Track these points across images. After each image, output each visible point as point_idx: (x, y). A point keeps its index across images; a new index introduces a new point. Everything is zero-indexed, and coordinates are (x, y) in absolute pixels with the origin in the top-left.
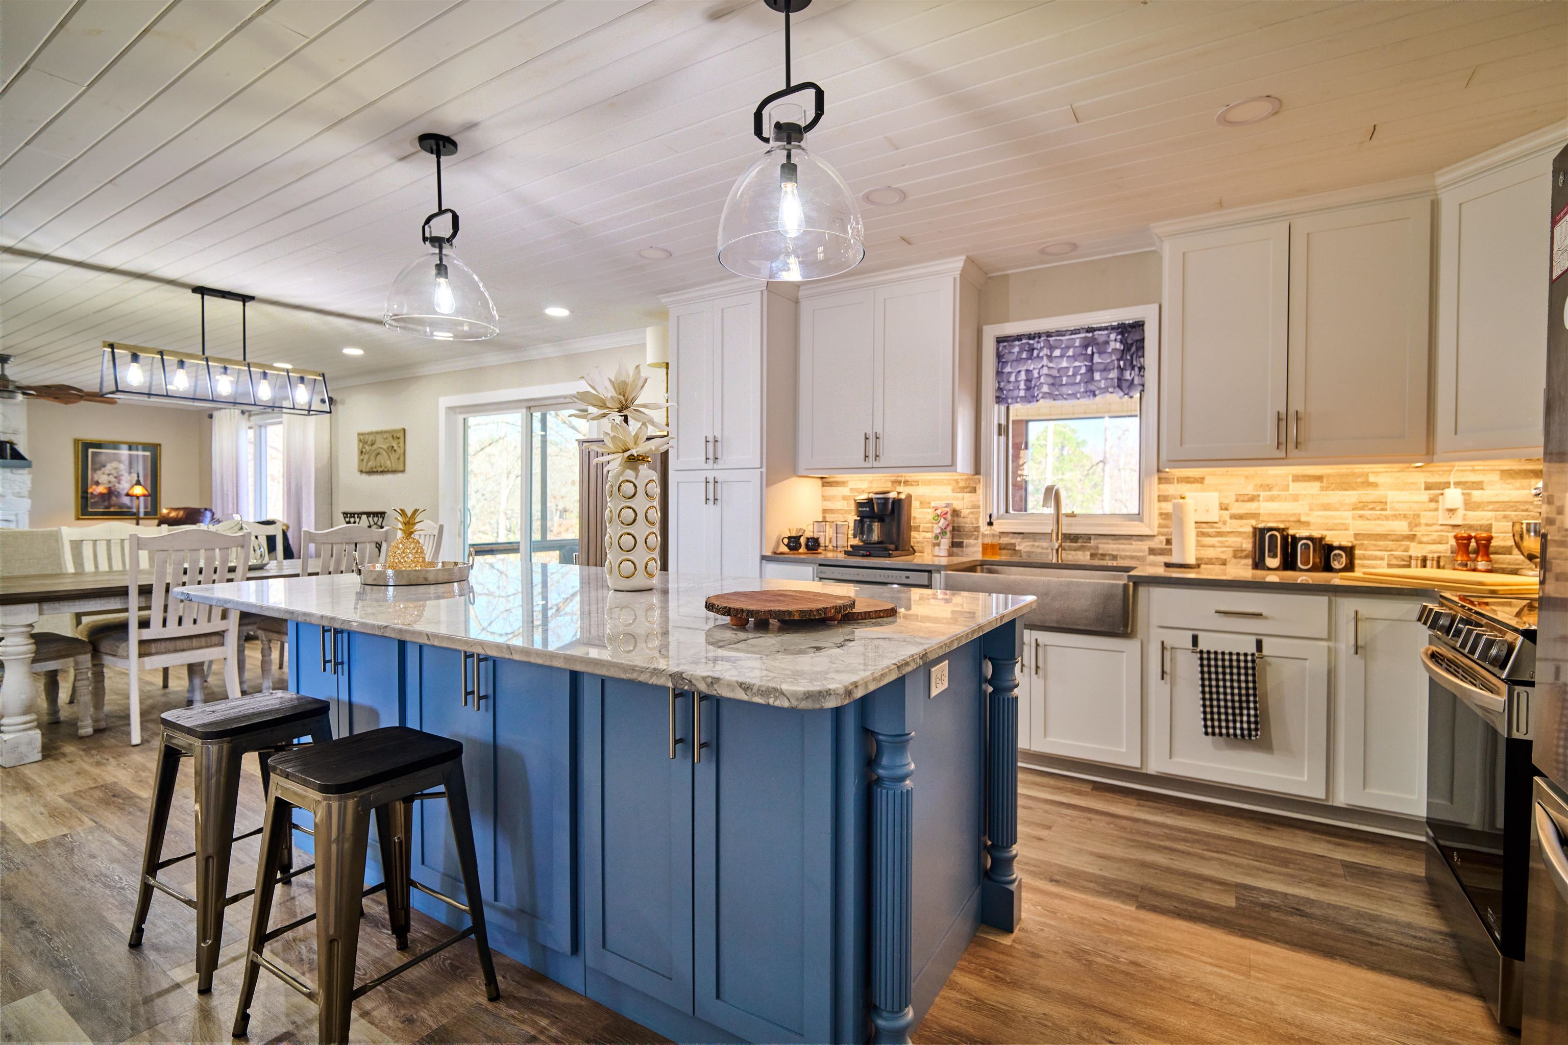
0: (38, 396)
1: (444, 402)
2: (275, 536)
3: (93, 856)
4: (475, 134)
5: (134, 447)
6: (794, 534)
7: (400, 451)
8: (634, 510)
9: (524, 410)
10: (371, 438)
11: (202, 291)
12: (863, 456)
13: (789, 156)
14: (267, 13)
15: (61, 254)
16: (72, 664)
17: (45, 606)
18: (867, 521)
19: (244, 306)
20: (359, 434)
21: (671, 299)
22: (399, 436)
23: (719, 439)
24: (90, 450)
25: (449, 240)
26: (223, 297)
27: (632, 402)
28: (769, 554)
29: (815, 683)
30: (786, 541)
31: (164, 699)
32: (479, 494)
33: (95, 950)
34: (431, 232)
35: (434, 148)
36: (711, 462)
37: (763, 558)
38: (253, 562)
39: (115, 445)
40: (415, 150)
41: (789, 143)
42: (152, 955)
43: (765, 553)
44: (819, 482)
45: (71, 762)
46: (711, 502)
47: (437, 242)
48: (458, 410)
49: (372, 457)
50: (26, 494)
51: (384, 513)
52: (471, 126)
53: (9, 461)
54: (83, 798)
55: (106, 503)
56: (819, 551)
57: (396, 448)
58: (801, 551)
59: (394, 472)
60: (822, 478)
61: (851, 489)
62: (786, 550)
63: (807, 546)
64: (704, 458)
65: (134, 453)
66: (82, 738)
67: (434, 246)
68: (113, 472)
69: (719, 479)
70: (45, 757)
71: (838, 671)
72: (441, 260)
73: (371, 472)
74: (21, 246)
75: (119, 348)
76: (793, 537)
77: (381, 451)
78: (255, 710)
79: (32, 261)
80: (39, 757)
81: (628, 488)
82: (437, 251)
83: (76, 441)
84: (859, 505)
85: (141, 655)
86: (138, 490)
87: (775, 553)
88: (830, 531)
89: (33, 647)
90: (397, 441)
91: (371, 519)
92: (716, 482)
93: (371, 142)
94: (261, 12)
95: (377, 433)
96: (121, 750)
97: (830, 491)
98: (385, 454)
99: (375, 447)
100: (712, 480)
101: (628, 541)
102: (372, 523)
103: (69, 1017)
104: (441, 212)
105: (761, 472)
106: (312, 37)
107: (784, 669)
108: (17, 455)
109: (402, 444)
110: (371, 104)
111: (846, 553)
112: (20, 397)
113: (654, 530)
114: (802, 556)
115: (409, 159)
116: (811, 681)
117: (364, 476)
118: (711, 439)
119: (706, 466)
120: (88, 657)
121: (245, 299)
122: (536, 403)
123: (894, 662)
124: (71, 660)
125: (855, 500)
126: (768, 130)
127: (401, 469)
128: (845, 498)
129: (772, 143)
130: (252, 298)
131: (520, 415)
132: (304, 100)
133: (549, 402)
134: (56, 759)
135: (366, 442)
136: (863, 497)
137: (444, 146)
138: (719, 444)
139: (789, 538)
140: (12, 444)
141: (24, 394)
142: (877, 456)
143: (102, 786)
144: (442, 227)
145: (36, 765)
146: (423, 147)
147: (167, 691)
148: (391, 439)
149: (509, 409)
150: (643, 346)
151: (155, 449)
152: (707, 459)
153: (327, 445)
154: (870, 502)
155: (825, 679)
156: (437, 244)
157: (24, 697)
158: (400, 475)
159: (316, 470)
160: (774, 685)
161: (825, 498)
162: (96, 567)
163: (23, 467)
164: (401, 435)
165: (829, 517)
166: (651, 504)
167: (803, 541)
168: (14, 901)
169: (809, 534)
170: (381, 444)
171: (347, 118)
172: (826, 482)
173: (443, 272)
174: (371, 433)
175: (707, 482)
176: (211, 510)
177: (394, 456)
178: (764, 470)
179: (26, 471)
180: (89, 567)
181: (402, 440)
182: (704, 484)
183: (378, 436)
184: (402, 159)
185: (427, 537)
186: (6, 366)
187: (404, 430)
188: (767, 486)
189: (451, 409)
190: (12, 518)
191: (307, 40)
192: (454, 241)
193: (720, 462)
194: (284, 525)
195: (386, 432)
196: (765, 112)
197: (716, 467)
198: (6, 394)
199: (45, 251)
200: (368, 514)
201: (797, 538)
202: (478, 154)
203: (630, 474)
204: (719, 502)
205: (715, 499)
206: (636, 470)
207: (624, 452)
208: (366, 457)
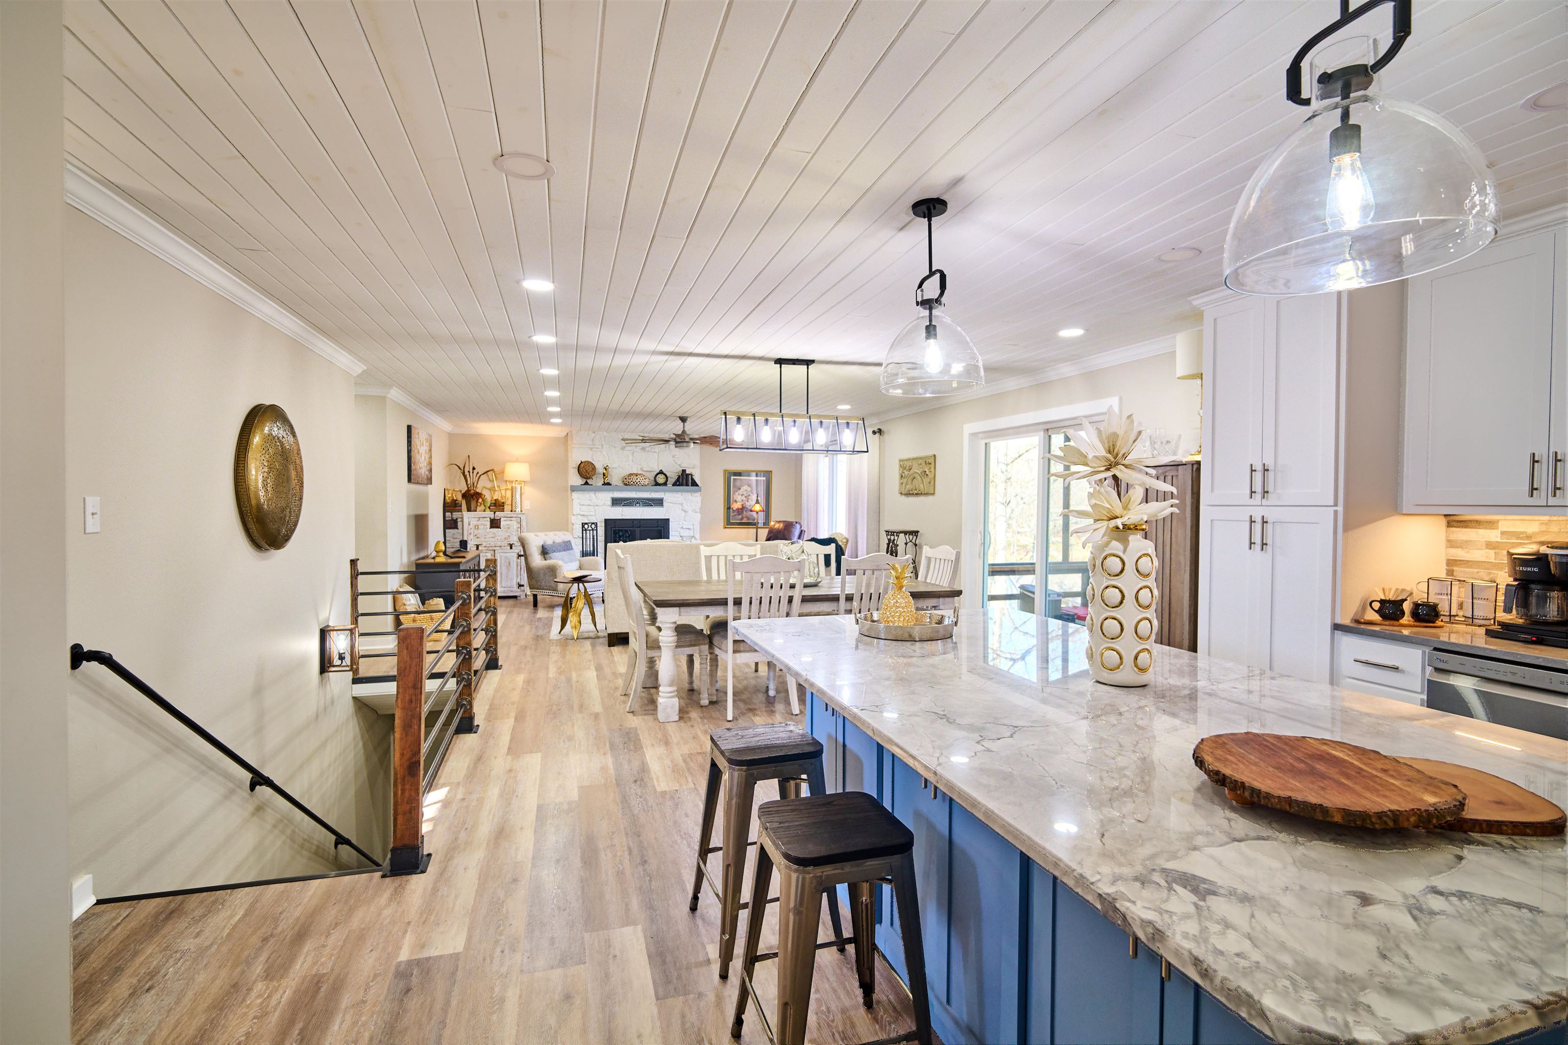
0: (702, 443)
1: (969, 428)
2: (830, 555)
3: (687, 815)
4: (962, 188)
5: (759, 474)
6: (1391, 596)
7: (931, 476)
8: (1121, 591)
9: (1042, 433)
10: (909, 463)
11: (780, 362)
12: (1526, 488)
13: (1345, 115)
14: (779, 144)
15: (697, 351)
16: (698, 652)
17: (683, 609)
18: (1536, 590)
19: (808, 368)
20: (900, 461)
21: (1205, 300)
22: (930, 462)
23: (1271, 468)
24: (732, 477)
25: (938, 301)
26: (794, 364)
27: (1125, 456)
28: (1347, 621)
29: (1331, 1013)
30: (1377, 606)
31: (753, 682)
32: (1019, 498)
33: (671, 902)
34: (922, 296)
35: (927, 212)
36: (1258, 496)
37: (1337, 627)
38: (808, 580)
39: (748, 473)
40: (911, 218)
41: (1345, 96)
42: (699, 922)
43: (1339, 621)
44: (1443, 522)
45: (692, 726)
46: (1258, 547)
47: (927, 304)
48: (980, 435)
49: (910, 480)
50: (698, 511)
51: (918, 532)
52: (957, 182)
53: (690, 488)
54: (692, 761)
55: (740, 517)
56: (1439, 623)
57: (927, 473)
58: (1402, 621)
59: (926, 494)
60: (1445, 515)
61: (1503, 533)
62: (1376, 617)
63: (1415, 615)
64: (1248, 492)
65: (758, 478)
66: (702, 706)
67: (925, 309)
68: (744, 493)
69: (1270, 518)
70: (681, 718)
71: (1389, 991)
72: (930, 320)
73: (908, 494)
74: (677, 350)
75: (729, 415)
76: (1389, 602)
77: (917, 476)
78: (769, 743)
79: (684, 358)
80: (677, 718)
81: (1114, 564)
82: (927, 313)
83: (725, 471)
84: (1517, 562)
85: (735, 652)
86: (757, 507)
87: (1357, 622)
88: (1460, 593)
89: (675, 638)
90: (928, 466)
91: (907, 536)
92: (1264, 522)
93: (875, 222)
94: (775, 145)
95: (914, 459)
96: (720, 723)
97: (1461, 534)
98: (919, 478)
99: (912, 471)
100: (1259, 520)
101: (1112, 627)
102: (908, 541)
103: (646, 958)
104: (932, 273)
105: (1336, 512)
106: (813, 152)
107: (1283, 946)
108: (694, 484)
109: (932, 469)
110: (868, 190)
111: (1489, 633)
112: (692, 445)
113: (1148, 616)
114: (1406, 632)
115: (907, 227)
116: (1323, 1003)
117: (903, 497)
118: (1259, 467)
119: (1251, 502)
120: (707, 646)
121: (808, 363)
122: (1054, 425)
123: (1529, 996)
124: (697, 648)
125: (1510, 554)
126: (1308, 87)
127: (932, 492)
128: (1490, 545)
129: (1315, 105)
130: (813, 361)
131: (1038, 437)
132: (818, 204)
133: (1067, 423)
134: (685, 722)
135: (906, 466)
136: (1527, 548)
137: (934, 209)
138: (1271, 475)
139: (1382, 602)
140: (691, 475)
141: (694, 443)
142: (1556, 489)
143: (704, 753)
144: (932, 289)
145: (674, 723)
146: (916, 214)
147: (757, 674)
148: (924, 464)
149: (1027, 432)
150: (1173, 354)
151: (768, 474)
152: (1252, 492)
153: (876, 470)
154: (1541, 560)
155: (1356, 1006)
156: (928, 306)
157: (670, 673)
158: (930, 497)
159: (868, 491)
160: (1249, 989)
161: (1451, 544)
162: (719, 577)
163: (696, 491)
164: (931, 461)
165: (1460, 573)
166: (1144, 584)
167: (1407, 607)
168: (641, 838)
169: (1420, 596)
170: (916, 469)
171: (852, 207)
172: (1452, 521)
173: (932, 332)
174: (909, 460)
175: (1252, 522)
176: (800, 523)
177: (926, 480)
178: (1340, 509)
179: (698, 494)
180: (715, 577)
181: (933, 464)
182: (1248, 524)
183: (914, 462)
184: (901, 229)
185: (947, 561)
186: (686, 424)
187: (935, 456)
188: (1346, 529)
189: (974, 435)
190: (691, 527)
191: (811, 155)
192: (943, 300)
193: (1272, 499)
194: (845, 538)
195: (920, 458)
196: (1305, 64)
197: (1265, 502)
198: (685, 444)
199: (690, 351)
200: (905, 533)
201: (1398, 604)
202: (968, 205)
203: (1116, 546)
204: (1269, 548)
205: (1264, 544)
206: (1125, 542)
207: (1110, 519)
208: (905, 481)
